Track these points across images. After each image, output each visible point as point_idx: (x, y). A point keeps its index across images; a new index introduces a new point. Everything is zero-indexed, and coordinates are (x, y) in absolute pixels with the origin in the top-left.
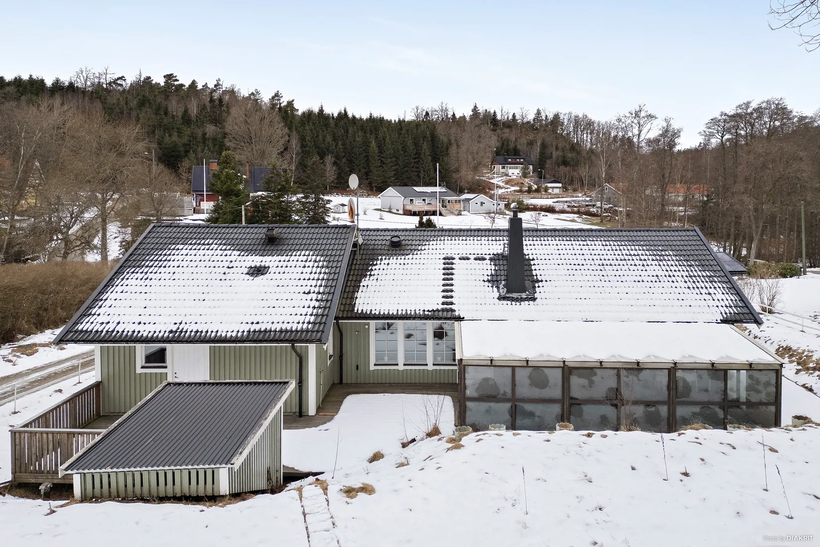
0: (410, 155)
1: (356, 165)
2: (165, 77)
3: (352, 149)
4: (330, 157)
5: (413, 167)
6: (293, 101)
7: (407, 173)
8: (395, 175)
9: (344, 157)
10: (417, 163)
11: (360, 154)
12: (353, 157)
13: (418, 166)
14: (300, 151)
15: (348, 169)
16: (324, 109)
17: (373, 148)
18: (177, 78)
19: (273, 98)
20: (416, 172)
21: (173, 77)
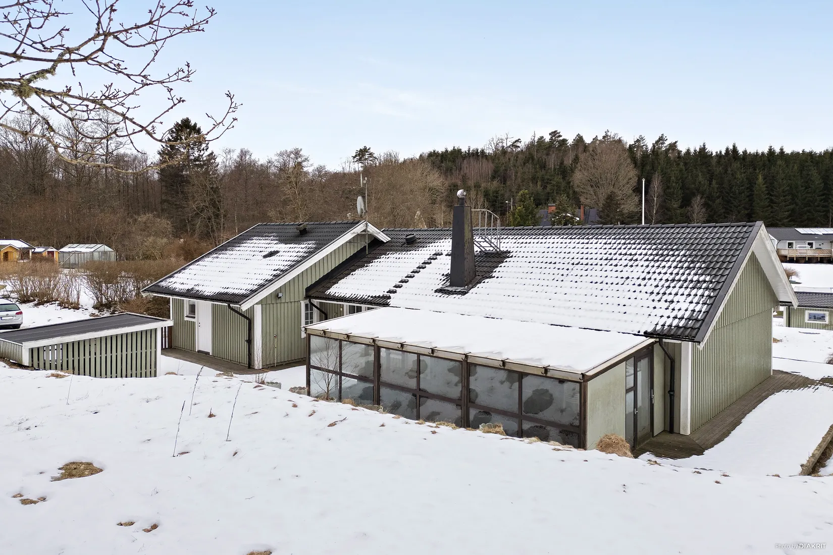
0: (815, 192)
1: (735, 206)
2: (550, 134)
3: (731, 188)
4: (699, 198)
5: (818, 206)
6: (676, 142)
7: (808, 214)
8: (790, 216)
9: (718, 197)
10: (826, 200)
11: (740, 193)
12: (731, 197)
13: (826, 204)
14: (662, 193)
15: (723, 211)
16: (706, 147)
17: (759, 185)
18: (561, 134)
19: (657, 142)
20: (824, 211)
21: (557, 133)
